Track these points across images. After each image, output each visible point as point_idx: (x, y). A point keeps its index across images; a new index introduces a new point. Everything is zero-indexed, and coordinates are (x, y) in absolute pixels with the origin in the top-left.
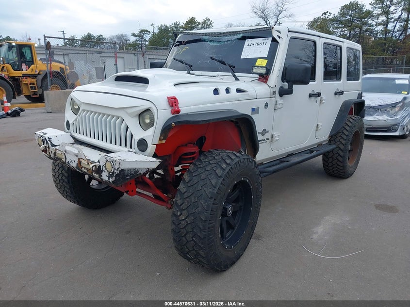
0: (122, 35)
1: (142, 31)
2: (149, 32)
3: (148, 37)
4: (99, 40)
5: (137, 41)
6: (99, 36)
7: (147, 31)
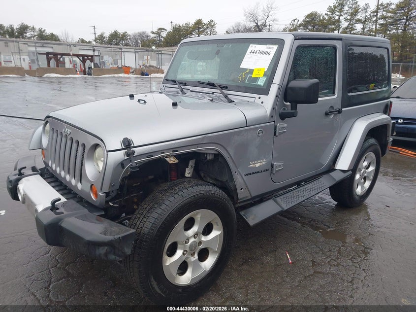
0: (143, 33)
1: (160, 29)
2: (166, 30)
3: (164, 34)
4: (124, 36)
5: (155, 37)
6: (124, 33)
7: (164, 29)
